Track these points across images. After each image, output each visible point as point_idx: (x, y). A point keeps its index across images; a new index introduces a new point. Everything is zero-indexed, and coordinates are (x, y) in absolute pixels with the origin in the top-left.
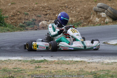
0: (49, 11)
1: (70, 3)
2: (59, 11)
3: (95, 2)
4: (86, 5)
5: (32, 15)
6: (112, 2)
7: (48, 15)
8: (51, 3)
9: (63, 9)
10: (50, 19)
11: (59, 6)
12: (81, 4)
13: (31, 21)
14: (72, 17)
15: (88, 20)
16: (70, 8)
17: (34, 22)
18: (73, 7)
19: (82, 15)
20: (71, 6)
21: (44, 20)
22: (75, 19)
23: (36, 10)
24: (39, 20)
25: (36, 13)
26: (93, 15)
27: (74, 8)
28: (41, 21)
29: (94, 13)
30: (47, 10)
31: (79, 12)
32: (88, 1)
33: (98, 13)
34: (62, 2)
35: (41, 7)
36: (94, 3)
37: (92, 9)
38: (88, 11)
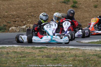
0: (17, 18)
1: (35, 12)
2: (26, 19)
4: (49, 15)
5: (3, 21)
7: (17, 22)
8: (19, 12)
9: (30, 18)
10: (19, 25)
11: (26, 15)
13: (2, 27)
16: (36, 17)
17: (5, 27)
20: (37, 15)
21: (14, 26)
23: (6, 18)
24: (10, 26)
25: (7, 19)
28: (11, 26)
30: (16, 18)
32: (51, 12)
34: (28, 12)
35: (11, 15)
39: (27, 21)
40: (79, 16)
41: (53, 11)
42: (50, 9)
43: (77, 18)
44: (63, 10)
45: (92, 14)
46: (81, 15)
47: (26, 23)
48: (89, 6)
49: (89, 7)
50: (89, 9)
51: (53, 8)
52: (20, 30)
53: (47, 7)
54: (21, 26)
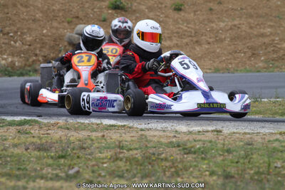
1: (7, 22)
3: (69, 23)
4: (47, 29)
12: (34, 26)
14: (13, 55)
16: (8, 33)
18: (16, 32)
19: (38, 52)
20: (11, 30)
22: (21, 60)
27: (19, 33)
29: (67, 47)
31: (30, 45)
32: (51, 20)
36: (66, 24)
37: (61, 38)
38: (52, 42)
41: (58, 19)
42: (48, 11)
44: (85, 16)
45: (168, 29)
48: (160, 6)
49: (160, 8)
50: (158, 14)
51: (59, 10)
53: (40, 6)
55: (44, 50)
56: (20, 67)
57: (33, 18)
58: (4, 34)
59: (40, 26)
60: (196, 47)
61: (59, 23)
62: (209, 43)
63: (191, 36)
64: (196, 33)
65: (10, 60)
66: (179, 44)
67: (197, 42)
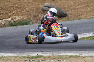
0: (2, 11)
1: (20, 4)
2: (11, 10)
3: (41, 2)
4: (34, 5)
6: (56, 2)
8: (3, 4)
9: (15, 9)
10: (4, 18)
11: (11, 6)
12: (29, 4)
14: (23, 16)
15: (37, 18)
16: (20, 8)
18: (23, 7)
19: (31, 14)
20: (21, 7)
22: (26, 17)
26: (41, 14)
27: (24, 8)
29: (42, 12)
31: (28, 12)
32: (35, 2)
33: (45, 12)
34: (13, 3)
36: (40, 3)
37: (39, 8)
38: (36, 10)
39: (12, 13)
40: (64, 4)
41: (38, 1)
43: (62, 7)
45: (77, 2)
46: (65, 4)
47: (11, 15)
52: (6, 23)
54: (7, 19)
55: (34, 13)
56: (26, 20)
57: (29, 1)
58: (19, 8)
59: (31, 4)
60: (88, 8)
61: (38, 3)
62: (92, 6)
63: (85, 4)
64: (87, 2)
65: (22, 17)
66: (81, 7)
67: (88, 6)
